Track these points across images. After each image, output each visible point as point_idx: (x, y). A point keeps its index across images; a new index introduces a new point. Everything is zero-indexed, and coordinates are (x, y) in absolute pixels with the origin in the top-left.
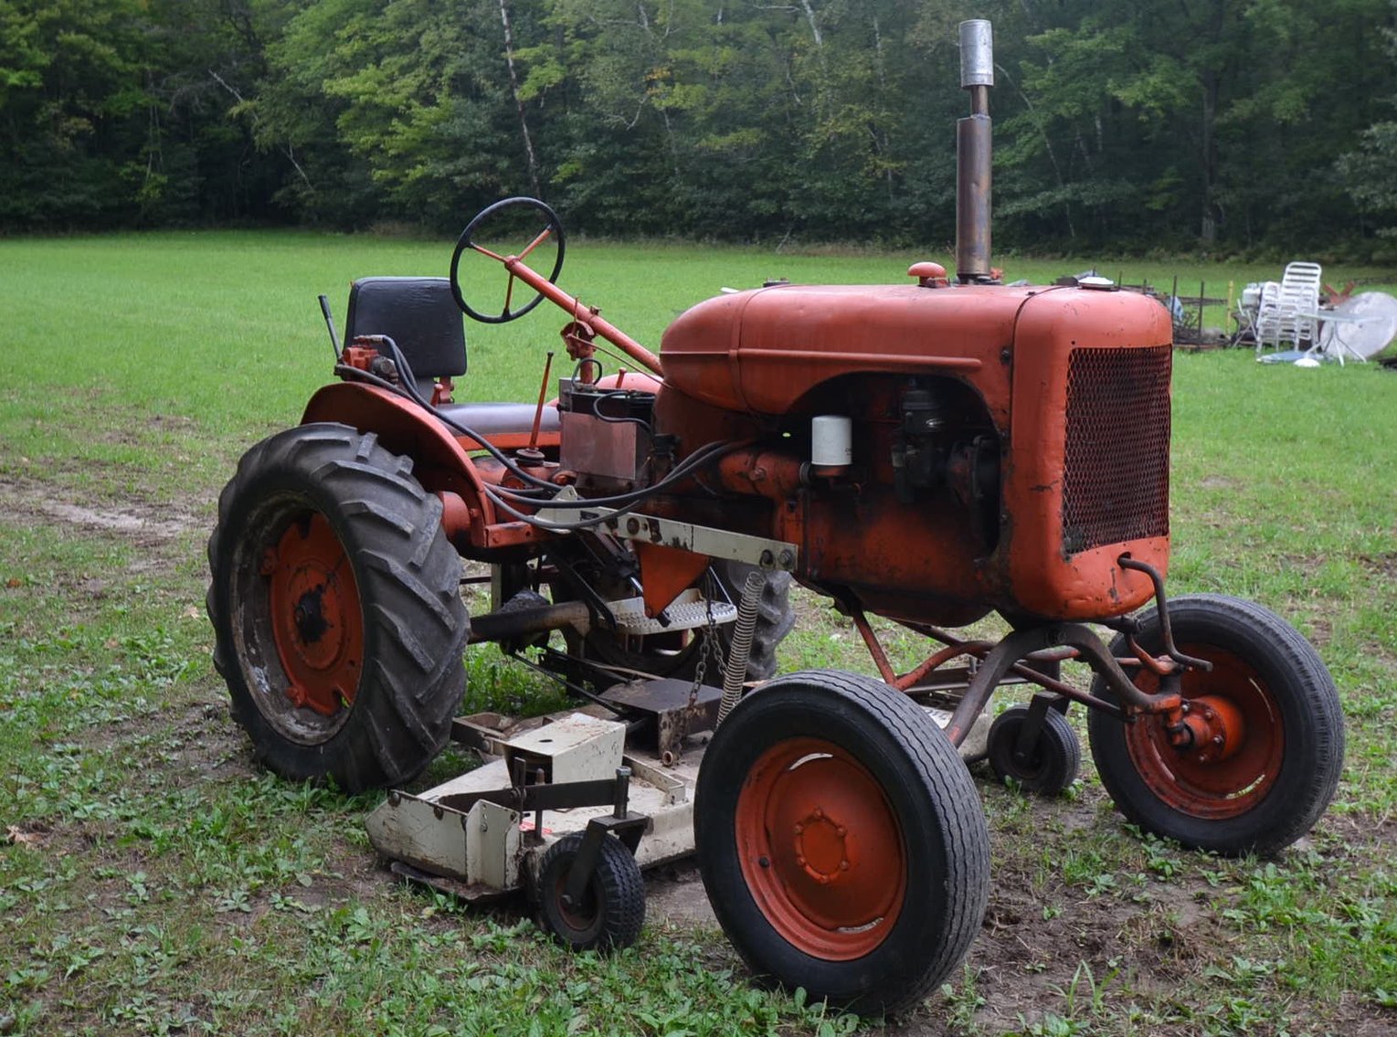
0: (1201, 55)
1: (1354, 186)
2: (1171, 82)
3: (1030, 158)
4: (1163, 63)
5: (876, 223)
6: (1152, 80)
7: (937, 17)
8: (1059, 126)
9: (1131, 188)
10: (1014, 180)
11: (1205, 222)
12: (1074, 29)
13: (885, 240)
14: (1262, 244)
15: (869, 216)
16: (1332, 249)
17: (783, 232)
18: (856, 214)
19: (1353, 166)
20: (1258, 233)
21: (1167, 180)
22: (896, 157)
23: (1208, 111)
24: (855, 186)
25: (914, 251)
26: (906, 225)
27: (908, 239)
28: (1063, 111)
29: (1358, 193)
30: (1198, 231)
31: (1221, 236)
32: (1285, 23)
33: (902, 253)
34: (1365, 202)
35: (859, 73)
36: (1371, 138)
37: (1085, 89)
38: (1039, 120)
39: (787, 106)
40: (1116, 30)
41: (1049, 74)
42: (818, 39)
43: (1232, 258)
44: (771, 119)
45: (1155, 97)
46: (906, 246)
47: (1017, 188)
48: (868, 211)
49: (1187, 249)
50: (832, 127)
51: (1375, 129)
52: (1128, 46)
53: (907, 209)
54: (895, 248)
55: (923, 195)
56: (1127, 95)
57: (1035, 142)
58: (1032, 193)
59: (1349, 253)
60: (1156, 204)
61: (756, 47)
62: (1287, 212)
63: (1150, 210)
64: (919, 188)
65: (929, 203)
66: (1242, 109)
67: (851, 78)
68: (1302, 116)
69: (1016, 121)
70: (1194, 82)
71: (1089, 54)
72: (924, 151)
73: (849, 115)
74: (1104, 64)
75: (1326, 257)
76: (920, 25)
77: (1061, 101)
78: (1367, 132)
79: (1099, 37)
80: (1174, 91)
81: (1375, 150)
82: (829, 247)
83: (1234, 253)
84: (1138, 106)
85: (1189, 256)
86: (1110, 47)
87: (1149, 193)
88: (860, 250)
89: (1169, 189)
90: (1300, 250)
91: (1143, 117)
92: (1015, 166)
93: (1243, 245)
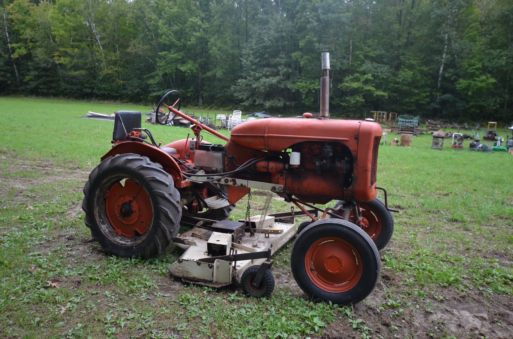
0: (199, 60)
1: (235, 93)
2: (193, 66)
3: (158, 83)
4: (191, 62)
5: (118, 96)
6: (189, 66)
7: (134, 46)
8: (165, 75)
9: (183, 91)
10: (154, 87)
11: (200, 99)
12: (170, 52)
13: (121, 100)
14: (213, 105)
15: (117, 94)
16: (229, 107)
17: (93, 97)
18: (113, 94)
19: (235, 88)
20: (212, 102)
21: (191, 89)
22: (124, 80)
23: (200, 74)
24: (113, 86)
25: (129, 104)
26: (127, 97)
27: (127, 101)
28: (167, 71)
29: (236, 95)
30: (198, 101)
31: (203, 103)
32: (219, 55)
33: (126, 104)
34: (237, 97)
35: (113, 58)
36: (239, 82)
37: (172, 66)
38: (161, 74)
39: (93, 65)
40: (180, 53)
41: (163, 62)
42: (101, 49)
43: (207, 108)
44: (88, 68)
45: (189, 70)
46: (127, 102)
47: (155, 89)
48: (117, 93)
49: (196, 106)
50: (106, 71)
51: (240, 80)
52: (182, 57)
53: (127, 93)
54: (124, 103)
55: (131, 90)
56: (183, 69)
57: (159, 79)
58: (159, 91)
59: (232, 108)
60: (189, 95)
61: (83, 49)
62: (218, 98)
63: (187, 96)
64: (130, 88)
65: (133, 92)
66: (209, 74)
67: (111, 59)
68: (223, 76)
69: (155, 73)
70: (198, 67)
71: (173, 58)
72: (131, 79)
73: (111, 68)
74: (176, 61)
75: (228, 109)
76: (130, 48)
77: (166, 69)
78: (238, 81)
79: (176, 54)
80: (194, 69)
81: (239, 85)
82: (106, 102)
83: (207, 107)
84: (185, 72)
85: (197, 107)
86: (179, 57)
87: (187, 92)
88: (115, 103)
89: (192, 91)
90: (222, 107)
91: (187, 74)
92: (154, 84)
93: (209, 105)
